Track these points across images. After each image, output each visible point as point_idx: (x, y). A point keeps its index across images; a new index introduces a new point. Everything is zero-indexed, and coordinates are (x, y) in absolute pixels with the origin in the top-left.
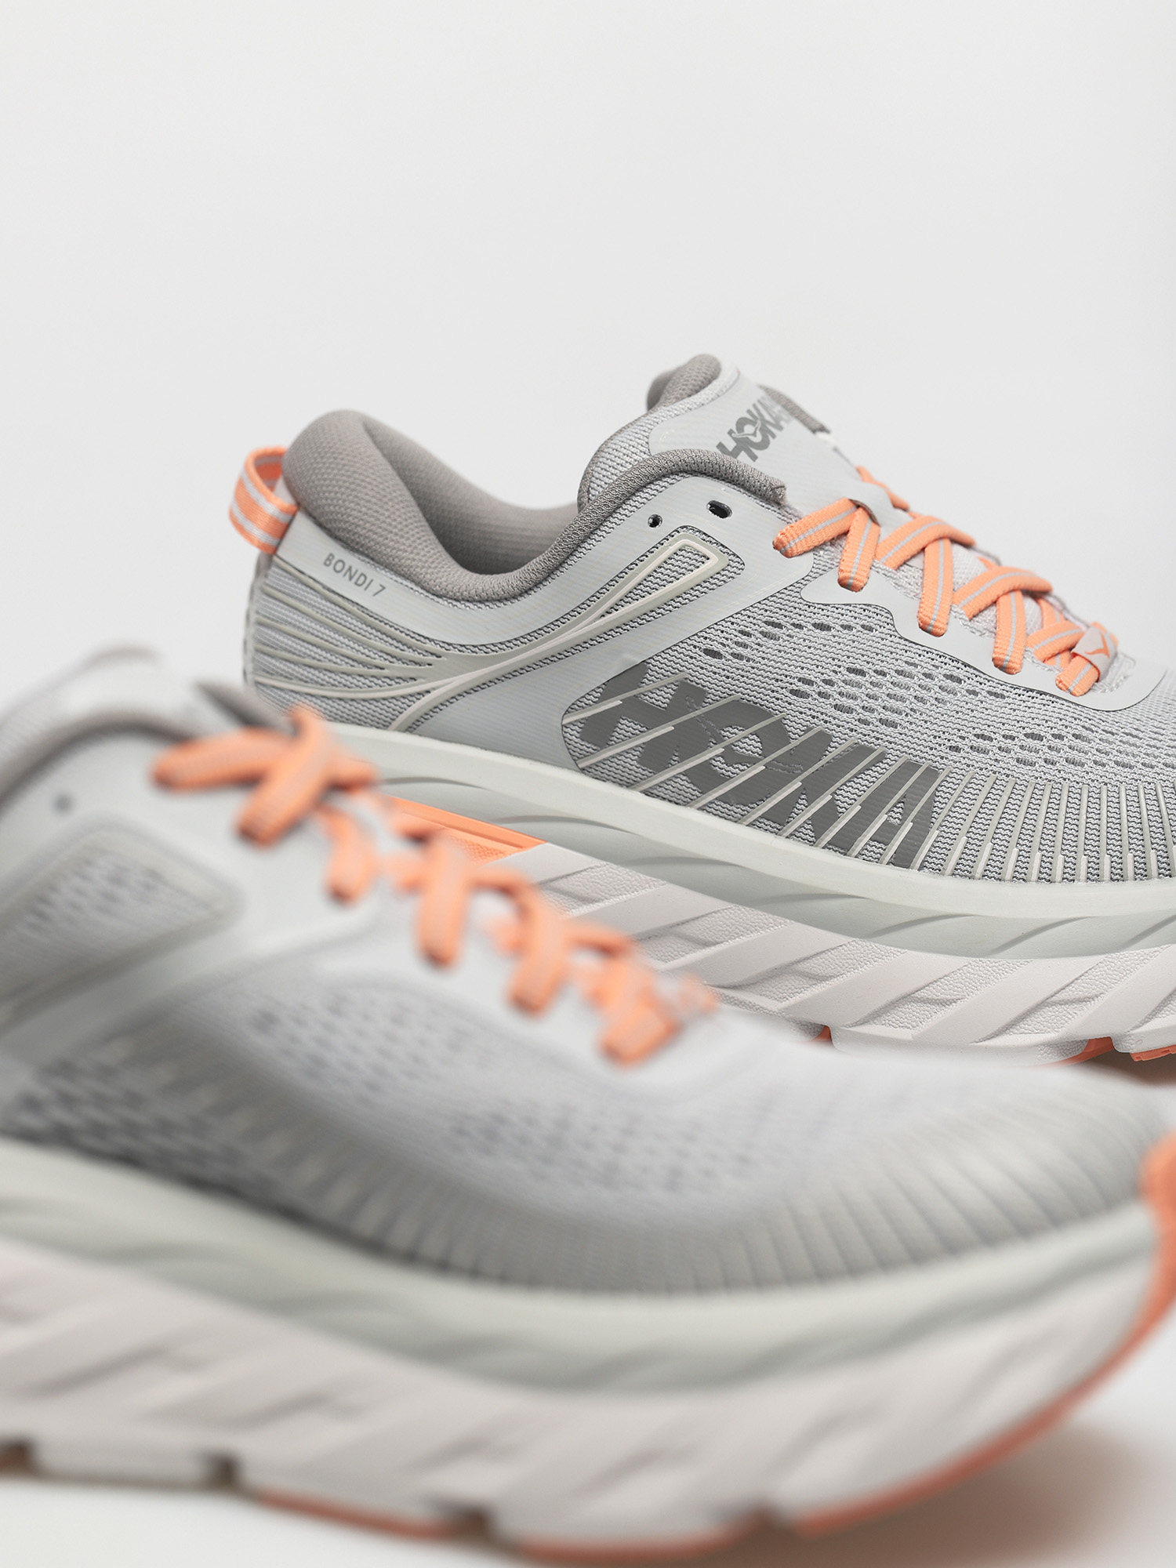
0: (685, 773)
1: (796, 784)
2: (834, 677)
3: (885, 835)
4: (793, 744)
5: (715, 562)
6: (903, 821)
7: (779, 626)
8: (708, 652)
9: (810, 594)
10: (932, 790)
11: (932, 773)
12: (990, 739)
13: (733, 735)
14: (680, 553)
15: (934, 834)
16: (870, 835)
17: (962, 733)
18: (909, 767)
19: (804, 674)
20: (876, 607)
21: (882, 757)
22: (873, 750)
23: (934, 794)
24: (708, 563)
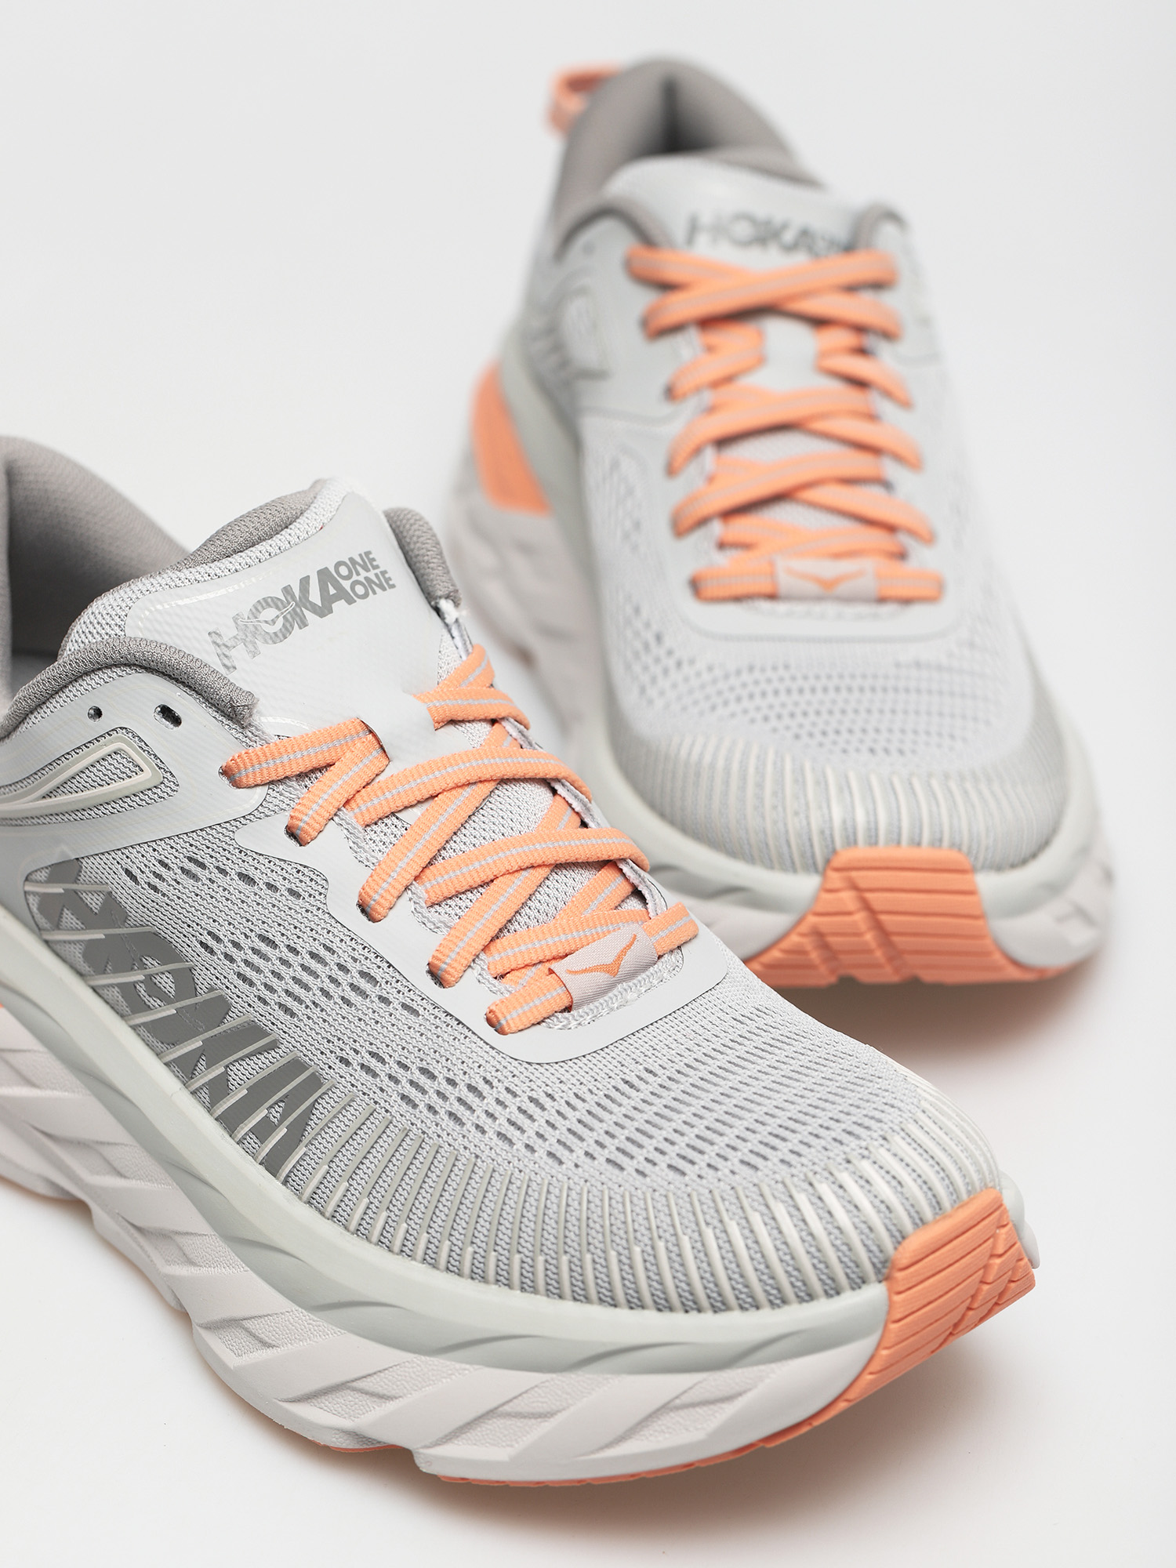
0: (119, 985)
1: (196, 1044)
2: (242, 940)
3: (263, 1130)
4: (199, 999)
5: (146, 777)
6: (281, 1122)
7: (202, 866)
8: (128, 872)
9: (244, 838)
10: (311, 1100)
11: (315, 1082)
12: (383, 1061)
13: (153, 965)
14: (114, 756)
15: (301, 1151)
16: (251, 1125)
17: (357, 1046)
18: (296, 1066)
19: (214, 928)
20: (313, 871)
21: (273, 1046)
22: (267, 1034)
23: (313, 1105)
24: (141, 777)
